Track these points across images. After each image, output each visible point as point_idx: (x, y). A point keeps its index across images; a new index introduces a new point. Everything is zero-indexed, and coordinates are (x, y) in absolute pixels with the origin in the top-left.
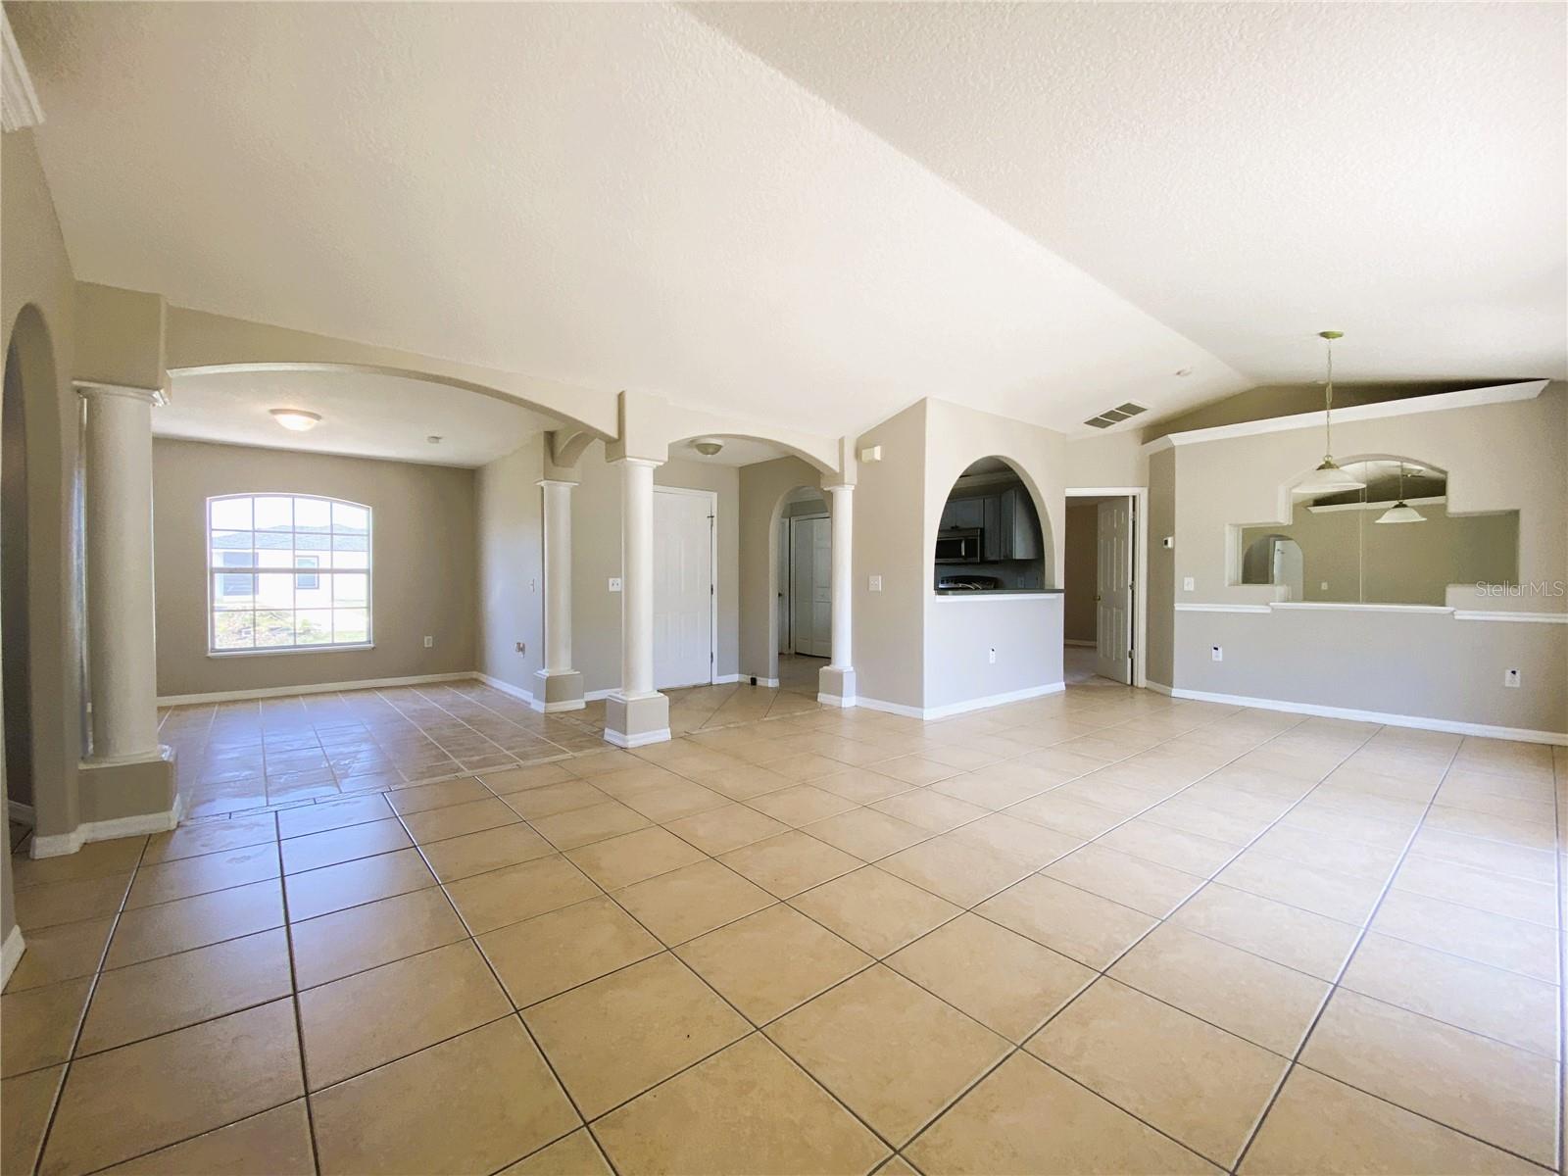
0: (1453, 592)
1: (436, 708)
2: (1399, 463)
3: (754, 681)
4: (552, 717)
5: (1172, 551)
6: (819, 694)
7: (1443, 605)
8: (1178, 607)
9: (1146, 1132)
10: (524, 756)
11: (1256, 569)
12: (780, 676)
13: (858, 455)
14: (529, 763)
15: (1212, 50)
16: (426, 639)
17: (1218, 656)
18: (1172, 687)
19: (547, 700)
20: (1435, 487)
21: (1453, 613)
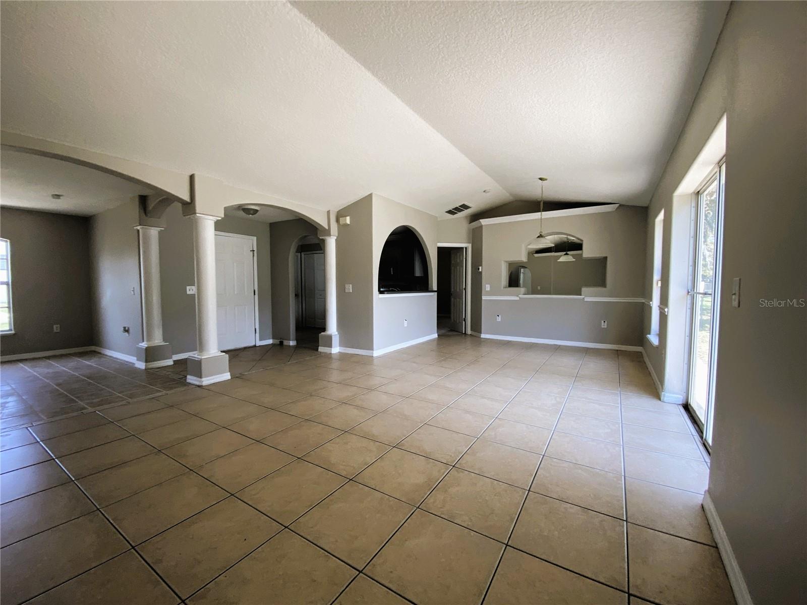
0: (584, 290)
1: (65, 371)
2: (566, 236)
3: (281, 343)
4: (151, 371)
5: (481, 273)
6: (319, 347)
7: (581, 295)
8: (484, 298)
9: (472, 534)
10: (131, 396)
11: (514, 282)
12: (297, 340)
13: (338, 221)
14: (135, 400)
15: (499, 40)
16: (55, 327)
17: (499, 319)
18: (481, 333)
19: (147, 361)
20: (578, 246)
21: (584, 298)
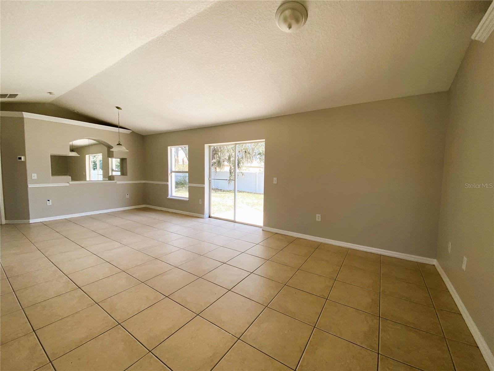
5: (25, 162)
7: (114, 180)
8: (30, 186)
17: (49, 203)
18: (29, 219)
21: (116, 182)
